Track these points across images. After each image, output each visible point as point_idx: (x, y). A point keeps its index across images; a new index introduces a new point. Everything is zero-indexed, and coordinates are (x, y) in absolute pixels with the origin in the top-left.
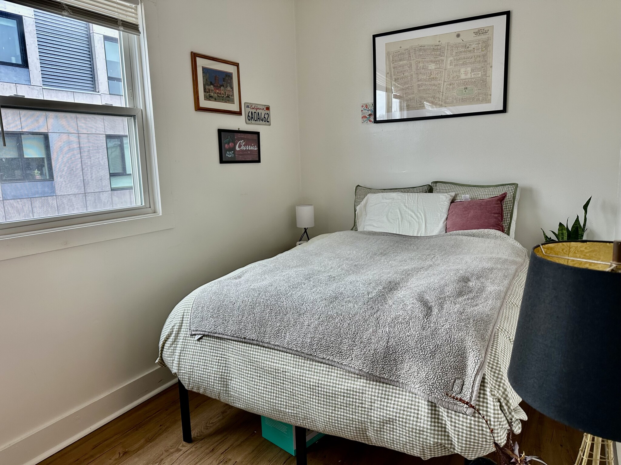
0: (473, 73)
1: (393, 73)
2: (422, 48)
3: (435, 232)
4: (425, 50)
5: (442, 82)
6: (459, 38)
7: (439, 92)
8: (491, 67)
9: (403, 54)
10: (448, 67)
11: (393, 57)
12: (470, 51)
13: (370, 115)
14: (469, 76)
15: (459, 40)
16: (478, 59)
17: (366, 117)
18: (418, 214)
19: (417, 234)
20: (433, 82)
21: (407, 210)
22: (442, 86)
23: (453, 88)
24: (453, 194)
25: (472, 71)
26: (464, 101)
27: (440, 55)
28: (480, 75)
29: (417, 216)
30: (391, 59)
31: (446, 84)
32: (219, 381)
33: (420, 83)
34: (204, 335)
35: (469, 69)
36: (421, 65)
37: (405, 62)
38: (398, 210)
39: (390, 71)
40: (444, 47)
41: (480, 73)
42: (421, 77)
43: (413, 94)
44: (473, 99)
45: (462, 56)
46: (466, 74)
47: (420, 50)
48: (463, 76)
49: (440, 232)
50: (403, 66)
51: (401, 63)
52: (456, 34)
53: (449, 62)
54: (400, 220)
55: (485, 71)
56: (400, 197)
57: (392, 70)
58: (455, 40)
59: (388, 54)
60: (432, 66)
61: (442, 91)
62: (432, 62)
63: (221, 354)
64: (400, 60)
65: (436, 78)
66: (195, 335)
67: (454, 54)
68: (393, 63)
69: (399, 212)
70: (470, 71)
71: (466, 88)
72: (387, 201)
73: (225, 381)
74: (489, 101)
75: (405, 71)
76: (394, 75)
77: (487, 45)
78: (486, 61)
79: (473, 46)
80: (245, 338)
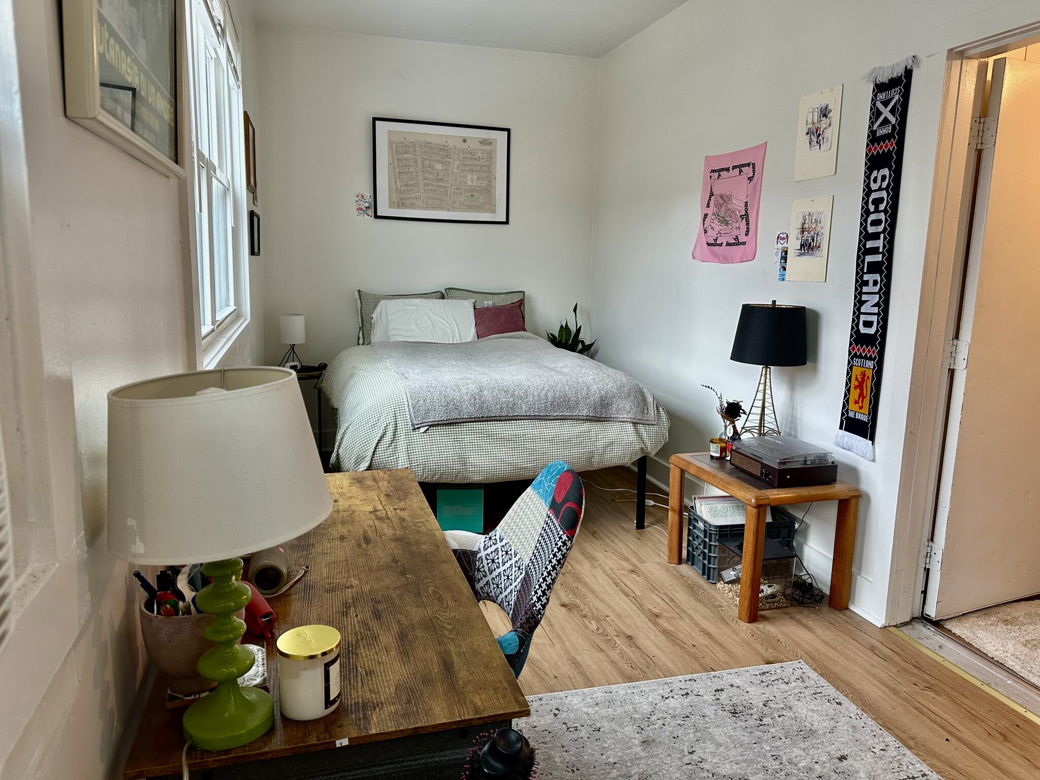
0: (478, 182)
1: (396, 165)
2: (427, 145)
3: (469, 339)
4: (432, 148)
5: (450, 185)
6: (465, 144)
7: (446, 195)
8: (495, 179)
9: (407, 146)
10: (455, 170)
11: (396, 147)
12: (476, 159)
13: (367, 208)
14: (475, 184)
15: (465, 145)
16: (483, 169)
17: (363, 210)
18: (449, 322)
19: (453, 340)
20: (440, 184)
21: (436, 317)
22: (449, 190)
23: (461, 193)
24: (474, 301)
25: (478, 179)
26: (470, 208)
27: (447, 156)
28: (485, 185)
29: (448, 323)
30: (394, 149)
31: (453, 187)
32: (457, 461)
33: (426, 182)
34: (430, 426)
35: (475, 177)
36: (427, 162)
37: (410, 156)
38: (426, 317)
39: (393, 162)
40: (452, 150)
41: (485, 182)
42: (427, 175)
43: (419, 192)
44: (480, 207)
45: (469, 162)
46: (472, 181)
47: (426, 146)
48: (469, 183)
49: (474, 338)
50: (407, 160)
51: (406, 156)
52: (462, 139)
53: (456, 166)
54: (432, 328)
55: (490, 181)
56: (424, 304)
57: (396, 162)
58: (461, 145)
59: (391, 143)
60: (439, 167)
61: (449, 194)
62: (438, 161)
63: (454, 439)
64: (405, 153)
65: (443, 180)
66: (419, 428)
67: (461, 158)
68: (396, 154)
69: (428, 320)
70: (476, 179)
71: (472, 196)
72: (412, 307)
73: (463, 461)
74: (494, 212)
75: (410, 165)
76: (398, 167)
77: (491, 156)
78: (490, 172)
79: (479, 154)
80: (482, 417)
